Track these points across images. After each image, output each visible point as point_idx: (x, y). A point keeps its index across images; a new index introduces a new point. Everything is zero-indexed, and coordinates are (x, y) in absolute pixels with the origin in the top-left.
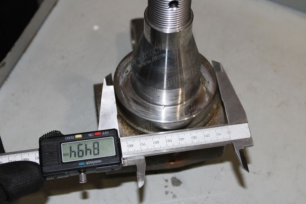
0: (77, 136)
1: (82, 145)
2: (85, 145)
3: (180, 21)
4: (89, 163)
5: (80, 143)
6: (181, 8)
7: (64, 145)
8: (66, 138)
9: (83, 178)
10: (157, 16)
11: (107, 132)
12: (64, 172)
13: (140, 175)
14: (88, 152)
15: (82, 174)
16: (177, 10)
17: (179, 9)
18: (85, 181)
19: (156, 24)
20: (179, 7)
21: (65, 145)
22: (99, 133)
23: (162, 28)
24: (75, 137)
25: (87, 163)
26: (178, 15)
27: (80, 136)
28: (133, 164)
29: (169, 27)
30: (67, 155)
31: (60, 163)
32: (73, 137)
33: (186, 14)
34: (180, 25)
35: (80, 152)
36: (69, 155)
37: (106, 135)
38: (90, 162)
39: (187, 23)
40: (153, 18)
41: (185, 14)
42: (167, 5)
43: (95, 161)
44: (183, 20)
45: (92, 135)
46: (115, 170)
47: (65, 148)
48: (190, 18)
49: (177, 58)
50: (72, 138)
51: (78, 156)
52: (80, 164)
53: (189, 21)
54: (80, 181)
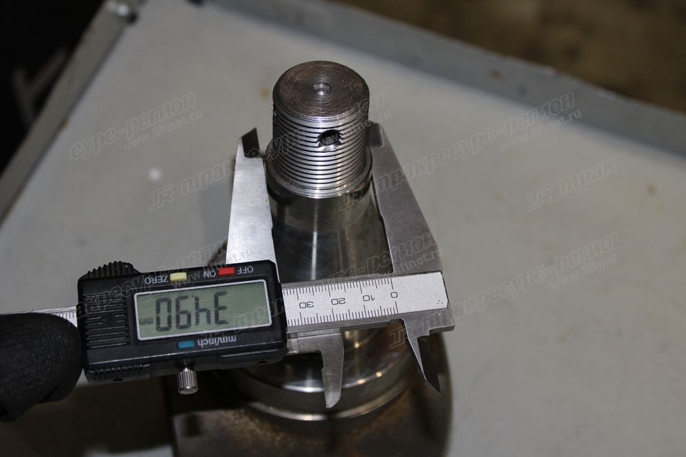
0: (174, 277)
1: (186, 298)
2: (194, 298)
3: (344, 172)
4: (205, 342)
5: (183, 295)
6: (346, 145)
7: (142, 298)
8: (148, 281)
9: (189, 381)
10: (293, 162)
11: (250, 269)
12: (143, 364)
13: (330, 377)
14: (203, 316)
15: (186, 370)
16: (337, 150)
17: (340, 147)
18: (194, 388)
19: (291, 179)
20: (340, 144)
21: (144, 298)
22: (231, 271)
23: (304, 188)
24: (169, 277)
25: (201, 343)
26: (339, 161)
27: (183, 276)
28: (312, 348)
29: (319, 186)
30: (149, 322)
31: (132, 342)
32: (163, 278)
33: (356, 156)
34: (343, 180)
35: (181, 316)
36: (155, 321)
37: (248, 274)
38: (209, 341)
39: (360, 177)
40: (284, 166)
41: (353, 158)
42: (316, 140)
43: (220, 339)
44: (349, 169)
45: (213, 274)
46: (268, 363)
47: (143, 305)
48: (365, 163)
49: (338, 251)
50: (162, 280)
51: (177, 326)
52: (183, 345)
53: (362, 171)
54: (182, 389)
